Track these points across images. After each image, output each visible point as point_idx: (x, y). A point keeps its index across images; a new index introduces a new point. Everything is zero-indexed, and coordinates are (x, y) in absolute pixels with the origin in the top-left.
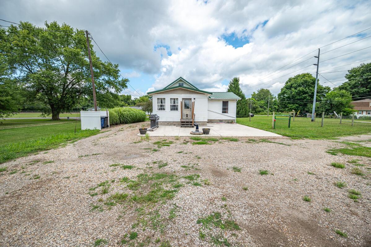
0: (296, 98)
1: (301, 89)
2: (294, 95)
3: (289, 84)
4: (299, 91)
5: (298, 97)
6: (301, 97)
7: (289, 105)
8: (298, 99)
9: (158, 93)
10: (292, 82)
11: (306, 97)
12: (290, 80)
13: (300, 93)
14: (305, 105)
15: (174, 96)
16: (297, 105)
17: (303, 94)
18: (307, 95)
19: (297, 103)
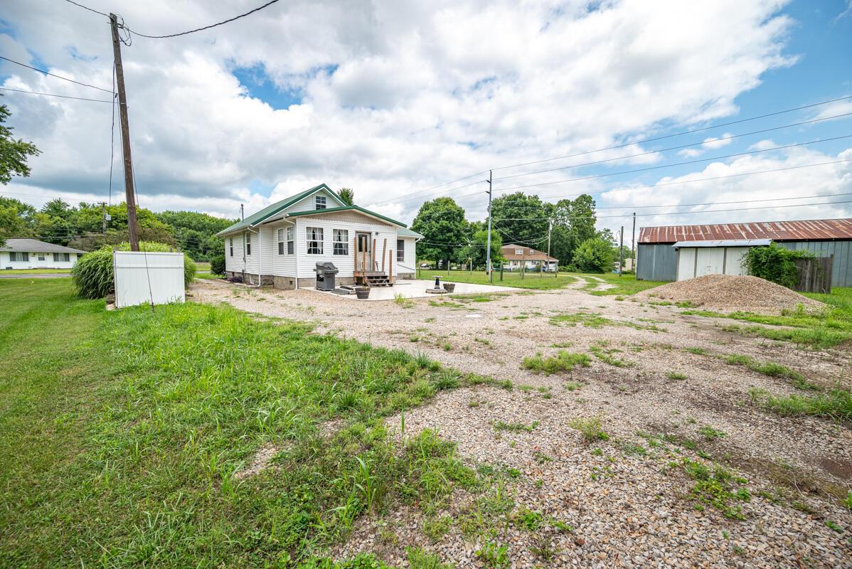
0: (438, 238)
1: (444, 224)
2: (434, 232)
3: (426, 213)
4: (441, 226)
5: (440, 237)
6: (444, 237)
7: (427, 249)
8: (440, 240)
9: (307, 217)
10: (432, 210)
11: (451, 237)
12: (426, 207)
13: (443, 230)
14: (450, 250)
15: (340, 225)
16: (440, 250)
17: (447, 233)
18: (452, 234)
19: (438, 247)
